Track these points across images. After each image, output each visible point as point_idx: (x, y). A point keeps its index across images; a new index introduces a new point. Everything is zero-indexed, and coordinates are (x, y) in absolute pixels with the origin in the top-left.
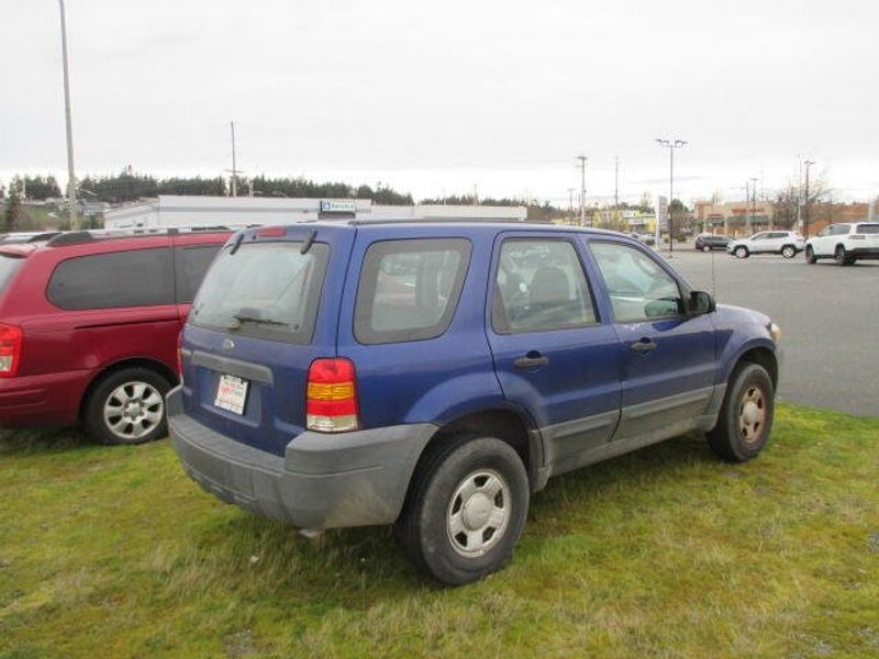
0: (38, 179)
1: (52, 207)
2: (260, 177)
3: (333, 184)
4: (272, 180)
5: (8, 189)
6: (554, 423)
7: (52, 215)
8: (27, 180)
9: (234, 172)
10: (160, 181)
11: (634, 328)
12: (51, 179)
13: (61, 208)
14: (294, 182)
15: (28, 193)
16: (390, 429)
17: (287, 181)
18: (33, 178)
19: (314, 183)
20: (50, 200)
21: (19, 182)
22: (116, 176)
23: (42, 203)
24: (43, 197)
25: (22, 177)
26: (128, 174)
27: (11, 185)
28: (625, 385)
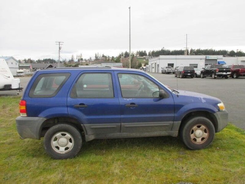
0: (142, 51)
1: (144, 58)
2: (199, 49)
3: (222, 50)
4: (203, 50)
5: (135, 54)
6: (90, 124)
7: (144, 60)
8: (140, 52)
9: (187, 48)
10: (171, 51)
11: (128, 100)
12: (145, 51)
13: (147, 59)
14: (209, 50)
15: (140, 55)
16: (34, 118)
17: (207, 50)
18: (141, 51)
19: (216, 50)
20: (144, 57)
21: (138, 52)
22: (160, 50)
23: (142, 57)
24: (143, 56)
25: (139, 51)
26: (163, 49)
27: (136, 53)
28: (122, 116)
